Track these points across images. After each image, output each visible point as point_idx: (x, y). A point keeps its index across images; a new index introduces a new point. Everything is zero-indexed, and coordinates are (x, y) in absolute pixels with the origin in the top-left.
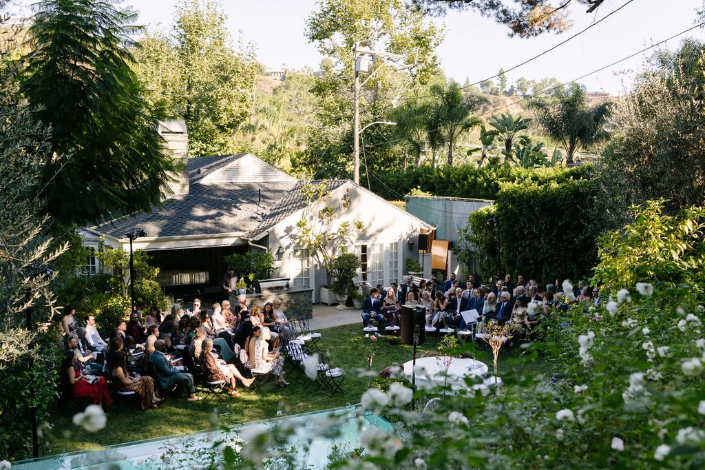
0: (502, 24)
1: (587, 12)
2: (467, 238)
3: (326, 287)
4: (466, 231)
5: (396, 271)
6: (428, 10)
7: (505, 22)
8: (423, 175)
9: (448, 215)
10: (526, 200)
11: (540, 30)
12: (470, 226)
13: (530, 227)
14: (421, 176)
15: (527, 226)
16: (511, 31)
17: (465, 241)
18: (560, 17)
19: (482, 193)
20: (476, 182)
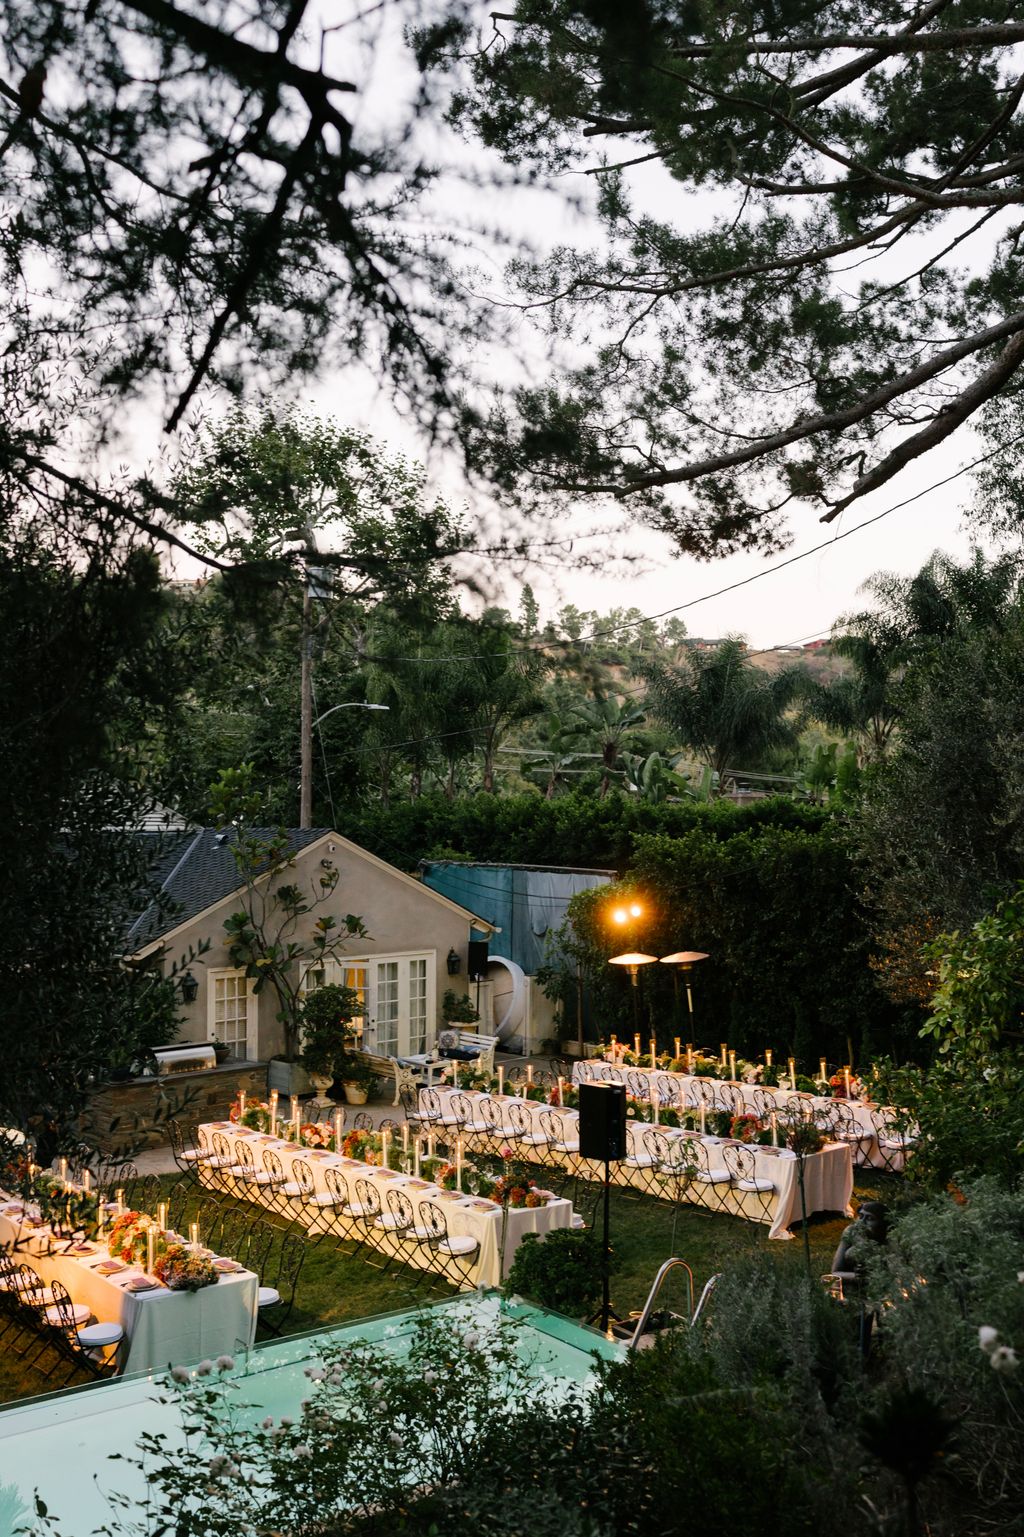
0: (659, 532)
1: (822, 520)
2: (565, 949)
3: (281, 1058)
4: (561, 934)
5: (423, 1022)
6: (536, 504)
7: (664, 529)
8: (435, 815)
9: (517, 899)
10: (695, 871)
11: (730, 547)
12: (570, 925)
13: (703, 925)
14: (431, 817)
15: (697, 923)
16: (676, 547)
17: (562, 955)
18: (770, 526)
19: (568, 853)
20: (553, 831)
